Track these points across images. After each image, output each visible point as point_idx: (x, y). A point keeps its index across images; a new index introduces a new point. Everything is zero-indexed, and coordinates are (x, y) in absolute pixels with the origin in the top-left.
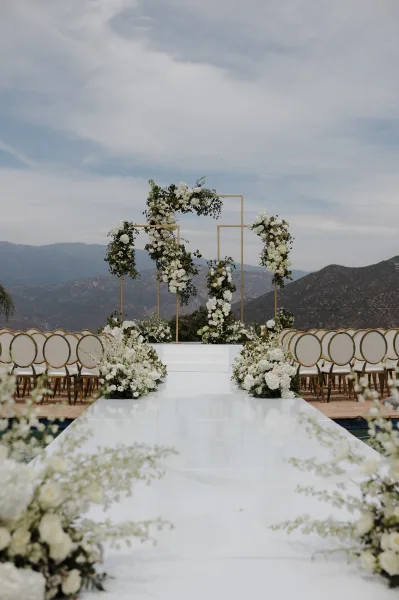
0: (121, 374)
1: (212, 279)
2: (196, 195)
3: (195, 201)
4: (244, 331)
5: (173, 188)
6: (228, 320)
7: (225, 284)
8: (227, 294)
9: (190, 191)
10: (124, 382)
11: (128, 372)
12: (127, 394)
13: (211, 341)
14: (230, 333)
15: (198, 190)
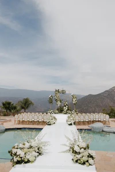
0: (49, 122)
1: (64, 104)
2: (62, 91)
3: (62, 92)
4: (70, 112)
5: (59, 90)
6: (67, 111)
7: (66, 105)
8: (67, 106)
9: (61, 90)
10: (50, 123)
11: (50, 121)
12: (50, 125)
13: (64, 114)
14: (67, 112)
15: (62, 90)
